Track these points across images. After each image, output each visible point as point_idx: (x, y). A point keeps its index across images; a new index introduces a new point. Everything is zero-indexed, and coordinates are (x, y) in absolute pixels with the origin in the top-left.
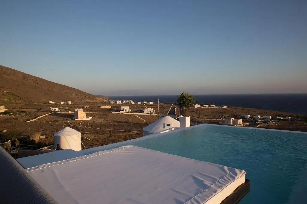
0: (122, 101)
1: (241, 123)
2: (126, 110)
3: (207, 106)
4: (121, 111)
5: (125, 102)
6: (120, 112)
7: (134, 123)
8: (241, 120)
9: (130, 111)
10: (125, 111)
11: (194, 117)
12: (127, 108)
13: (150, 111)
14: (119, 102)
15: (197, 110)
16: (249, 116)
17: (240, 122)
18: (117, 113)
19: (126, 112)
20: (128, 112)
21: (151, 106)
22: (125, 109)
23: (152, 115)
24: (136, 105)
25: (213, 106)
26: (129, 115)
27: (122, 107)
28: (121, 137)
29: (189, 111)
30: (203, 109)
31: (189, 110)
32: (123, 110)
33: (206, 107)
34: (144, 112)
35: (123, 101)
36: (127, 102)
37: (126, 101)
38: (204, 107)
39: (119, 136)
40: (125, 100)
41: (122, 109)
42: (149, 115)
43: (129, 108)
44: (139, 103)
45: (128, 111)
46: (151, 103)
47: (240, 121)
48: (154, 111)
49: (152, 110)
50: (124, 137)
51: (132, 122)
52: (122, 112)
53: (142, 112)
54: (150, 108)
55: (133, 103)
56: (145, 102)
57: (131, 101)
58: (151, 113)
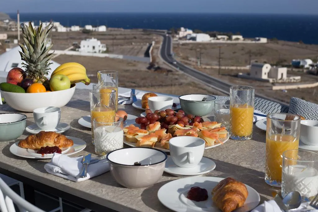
1: (285, 76)
3: (226, 37)
8: (285, 68)
11: (190, 61)
13: (94, 47)
15: (203, 45)
16: (309, 62)
17: (282, 74)
21: (100, 37)
24: (66, 32)
25: (237, 39)
29: (182, 49)
30: (215, 44)
31: (184, 47)
33: (222, 39)
34: (79, 47)
38: (218, 39)
42: (91, 54)
44: (76, 29)
46: (102, 29)
47: (283, 71)
48: (102, 47)
49: (99, 45)
53: (77, 47)
54: (96, 40)
55: (62, 29)
56: (89, 27)
57: (57, 24)
58: (95, 52)
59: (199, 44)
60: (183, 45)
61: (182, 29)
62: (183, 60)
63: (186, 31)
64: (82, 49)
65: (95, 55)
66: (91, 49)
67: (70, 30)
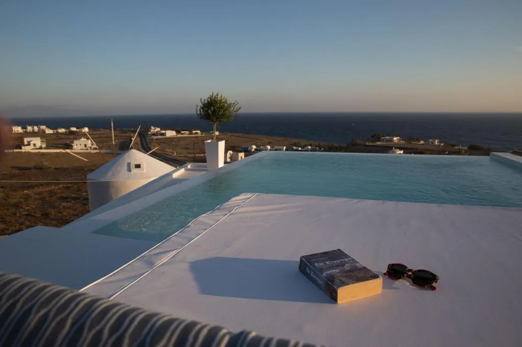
0: (24, 127)
1: (243, 157)
2: (35, 145)
3: (188, 132)
4: (23, 147)
5: (29, 129)
6: (21, 149)
7: (55, 169)
8: (243, 153)
9: (44, 146)
10: (32, 146)
12: (37, 141)
13: (85, 145)
14: (18, 129)
15: (171, 139)
16: (254, 147)
17: (241, 157)
18: (15, 150)
19: (36, 149)
20: (41, 148)
22: (32, 143)
23: (89, 151)
24: (55, 134)
25: (197, 133)
26: (43, 154)
27: (26, 140)
28: (30, 197)
29: (157, 143)
30: (181, 137)
31: (157, 141)
32: (29, 144)
33: (186, 134)
34: (72, 146)
35: (26, 128)
36: (36, 129)
37: (33, 128)
38: (182, 134)
39: (27, 194)
40: (29, 126)
41: (26, 143)
42: (85, 151)
43: (42, 141)
44: (62, 130)
45: (38, 147)
46: (86, 130)
47: (242, 155)
48: (92, 144)
49: (89, 143)
50: (37, 196)
51: (50, 166)
52: (25, 149)
53: (69, 146)
54: (85, 139)
55: (49, 131)
56: (74, 129)
57: (43, 127)
58: (88, 149)
59: (169, 138)
60: (156, 139)
61: (152, 128)
62: (162, 152)
63: (155, 129)
64: (75, 146)
65: (88, 151)
66: (83, 147)
67: (57, 132)
